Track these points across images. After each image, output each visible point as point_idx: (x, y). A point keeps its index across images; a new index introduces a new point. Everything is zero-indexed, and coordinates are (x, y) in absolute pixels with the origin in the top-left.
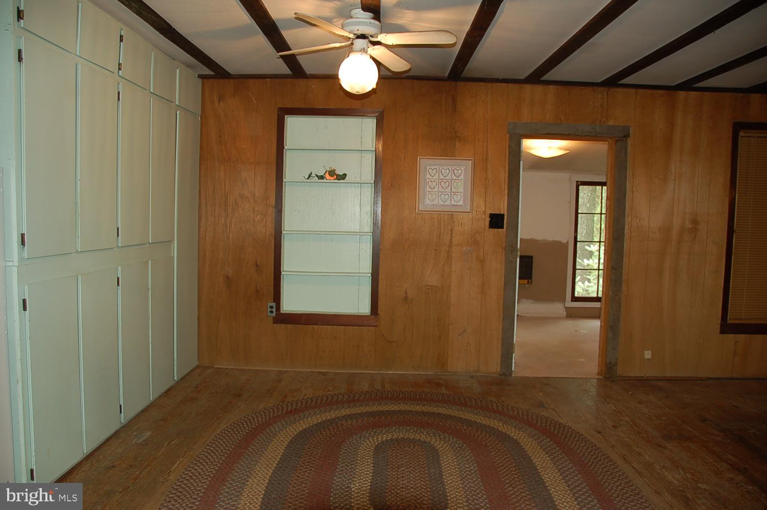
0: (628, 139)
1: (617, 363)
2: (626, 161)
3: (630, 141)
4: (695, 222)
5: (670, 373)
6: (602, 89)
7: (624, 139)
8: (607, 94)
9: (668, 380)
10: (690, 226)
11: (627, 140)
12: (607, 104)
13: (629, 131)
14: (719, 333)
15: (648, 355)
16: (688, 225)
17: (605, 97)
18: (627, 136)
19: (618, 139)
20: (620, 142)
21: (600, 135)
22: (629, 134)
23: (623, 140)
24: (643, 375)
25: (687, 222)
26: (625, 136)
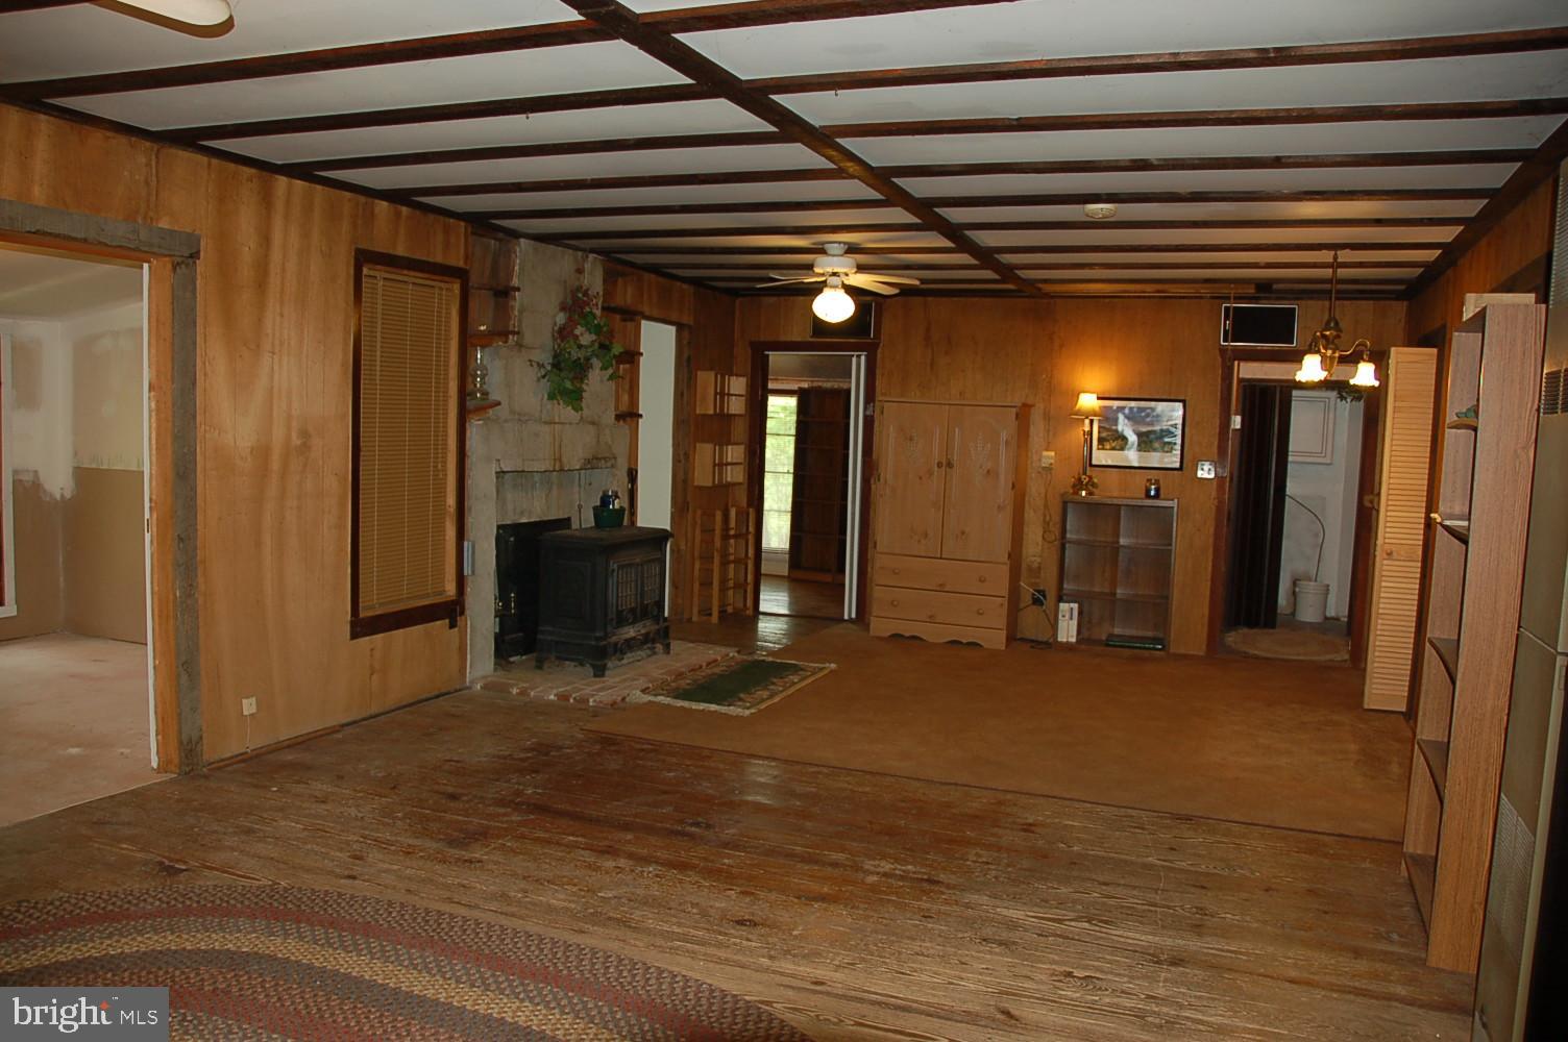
0: (197, 261)
1: (201, 738)
2: (193, 309)
3: (200, 266)
4: (305, 434)
5: (285, 734)
6: (148, 144)
7: (191, 261)
8: (157, 157)
9: (289, 747)
10: (299, 442)
11: (195, 263)
12: (158, 181)
13: (199, 244)
14: (348, 637)
15: (249, 706)
16: (296, 441)
17: (154, 163)
18: (195, 256)
19: (180, 260)
20: (183, 266)
21: (146, 249)
22: (198, 252)
23: (187, 265)
24: (243, 750)
25: (294, 436)
26: (191, 256)
